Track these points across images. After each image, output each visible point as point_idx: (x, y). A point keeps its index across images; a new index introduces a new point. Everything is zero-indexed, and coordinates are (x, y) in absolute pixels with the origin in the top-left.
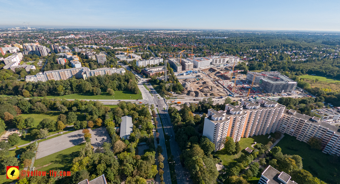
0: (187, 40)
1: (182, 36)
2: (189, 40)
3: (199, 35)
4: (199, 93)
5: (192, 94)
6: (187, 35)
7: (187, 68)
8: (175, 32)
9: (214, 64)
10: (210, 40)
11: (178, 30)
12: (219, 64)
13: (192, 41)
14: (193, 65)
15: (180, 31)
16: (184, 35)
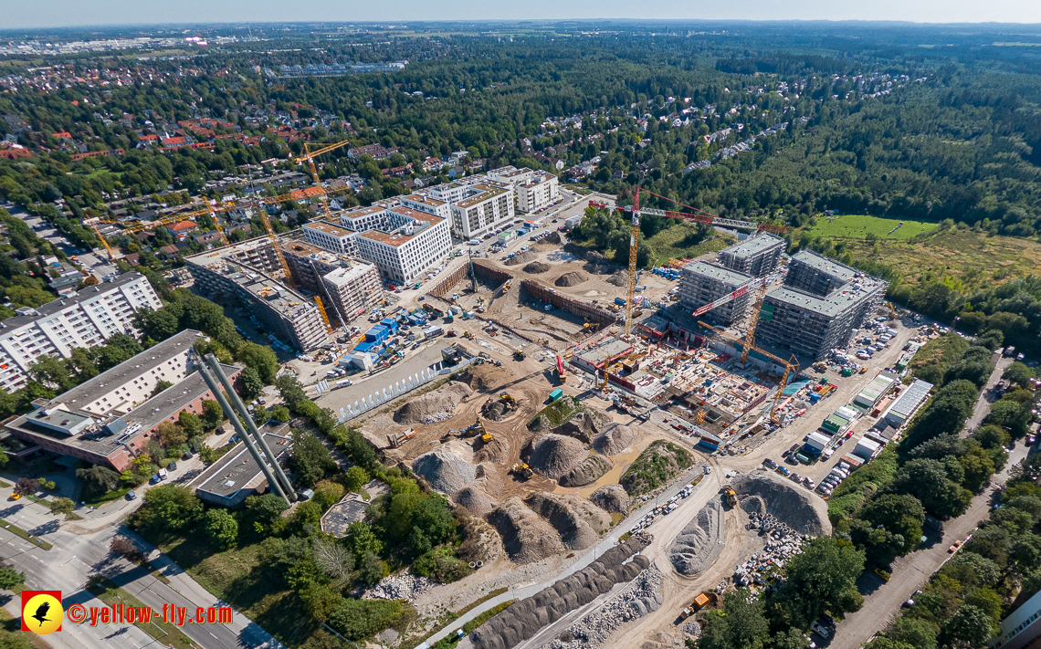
0: (224, 96)
1: (174, 70)
2: (235, 95)
3: (267, 62)
4: (576, 516)
5: (536, 539)
6: (198, 62)
7: (352, 309)
8: (116, 44)
9: (471, 234)
10: (342, 85)
11: (130, 33)
12: (487, 227)
13: (252, 102)
14: (376, 279)
15: (143, 40)
16: (184, 64)
